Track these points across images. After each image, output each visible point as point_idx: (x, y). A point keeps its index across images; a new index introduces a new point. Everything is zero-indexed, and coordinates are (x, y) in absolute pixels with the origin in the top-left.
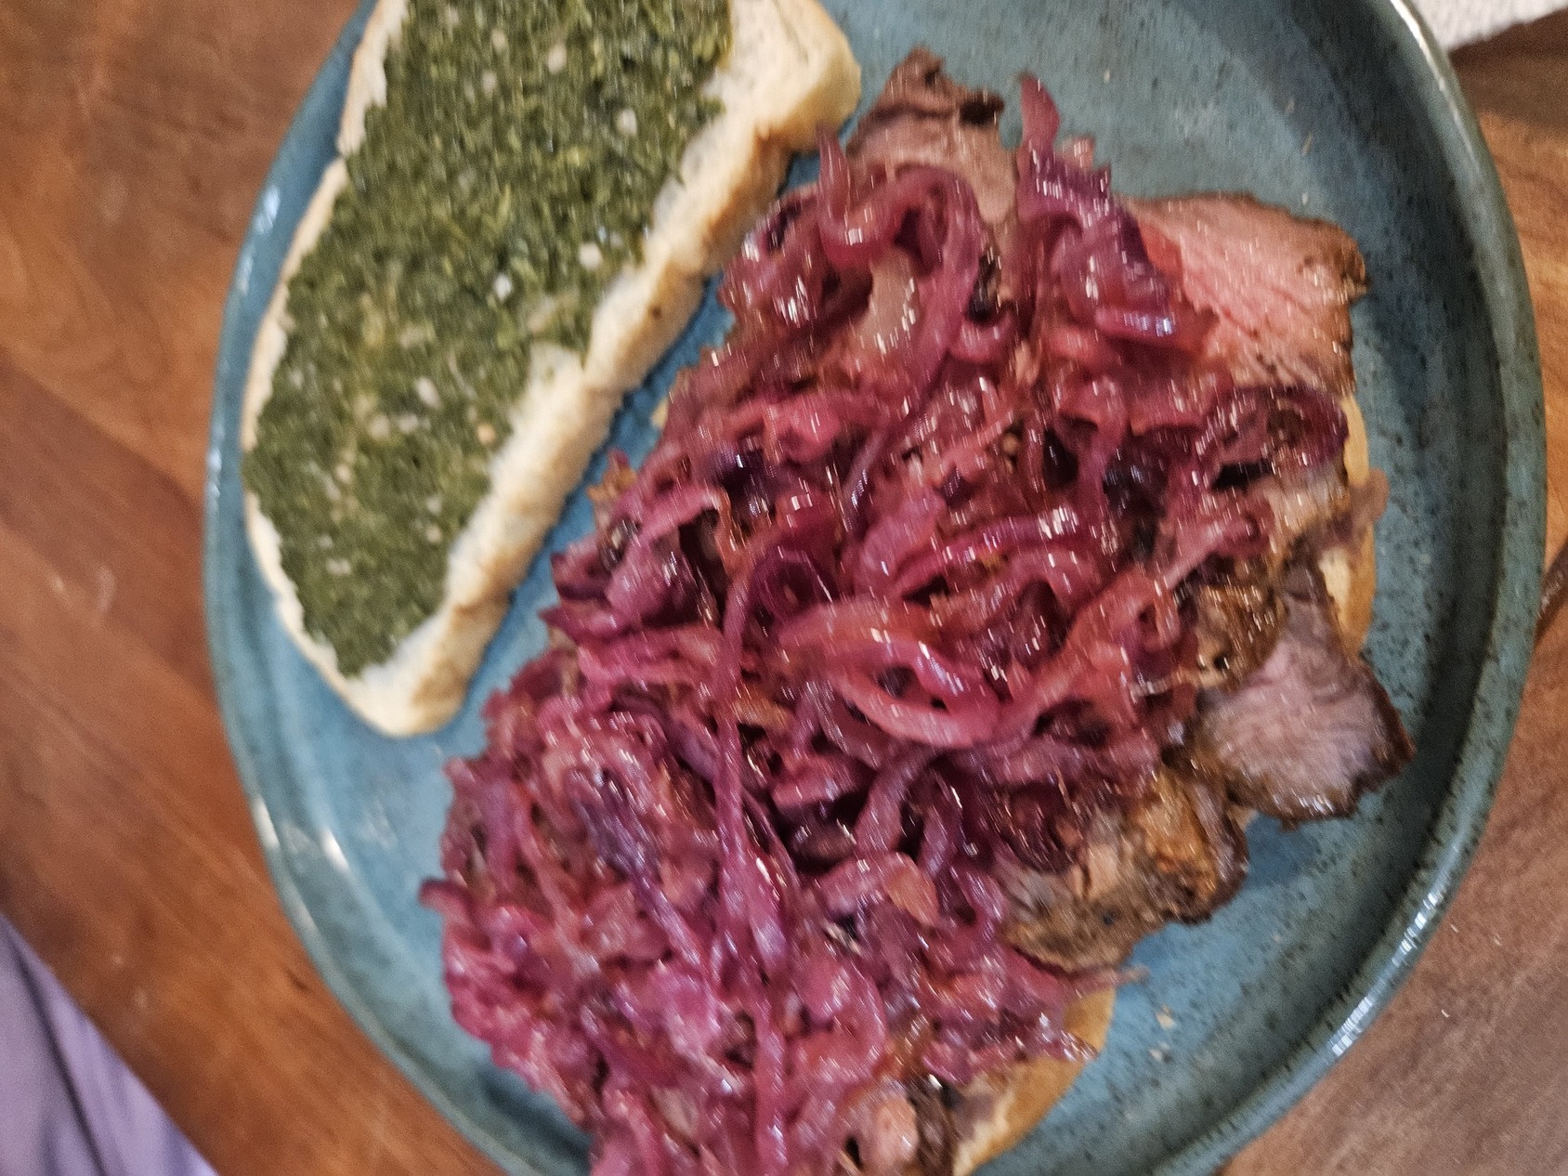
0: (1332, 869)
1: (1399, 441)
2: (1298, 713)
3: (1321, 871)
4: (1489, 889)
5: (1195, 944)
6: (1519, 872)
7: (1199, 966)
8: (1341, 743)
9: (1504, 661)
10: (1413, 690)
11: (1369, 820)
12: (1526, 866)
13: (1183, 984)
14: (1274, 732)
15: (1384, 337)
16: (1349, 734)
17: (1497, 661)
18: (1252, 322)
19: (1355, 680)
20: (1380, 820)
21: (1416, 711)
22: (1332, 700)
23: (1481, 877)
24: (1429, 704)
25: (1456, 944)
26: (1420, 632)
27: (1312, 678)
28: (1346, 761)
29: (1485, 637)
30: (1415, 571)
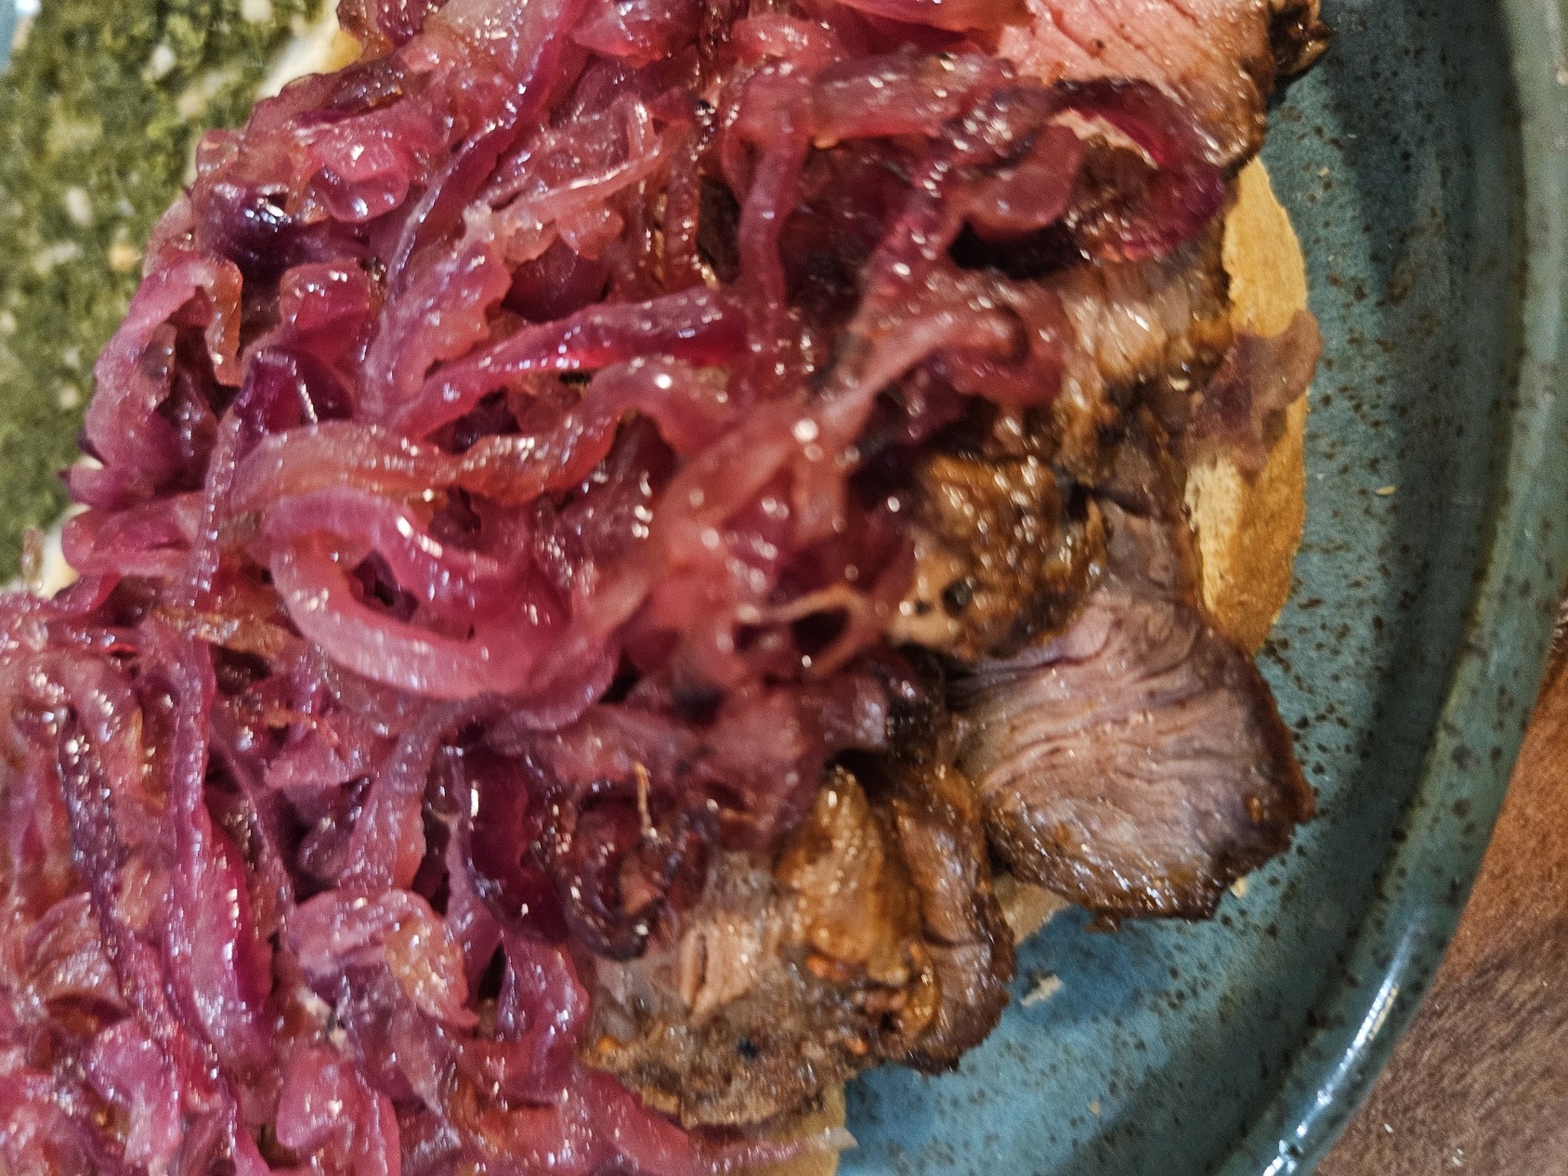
0: (1190, 1005)
1: (1360, 295)
2: (1121, 722)
3: (1173, 1006)
4: (1452, 1069)
5: (972, 1100)
6: (1503, 1046)
7: (976, 1135)
8: (1191, 781)
9: (1495, 656)
10: (1344, 711)
11: (1256, 928)
12: (1516, 1038)
13: (952, 1162)
14: (1078, 751)
15: (1347, 126)
16: (1204, 767)
17: (1484, 655)
18: (1097, 30)
19: (1220, 665)
20: (1272, 931)
21: (1348, 749)
22: (1181, 703)
23: (1441, 1046)
24: (1371, 735)
25: (1389, 1154)
26: (1369, 615)
27: (1148, 657)
28: (1202, 817)
29: (1467, 614)
30: (1367, 511)
